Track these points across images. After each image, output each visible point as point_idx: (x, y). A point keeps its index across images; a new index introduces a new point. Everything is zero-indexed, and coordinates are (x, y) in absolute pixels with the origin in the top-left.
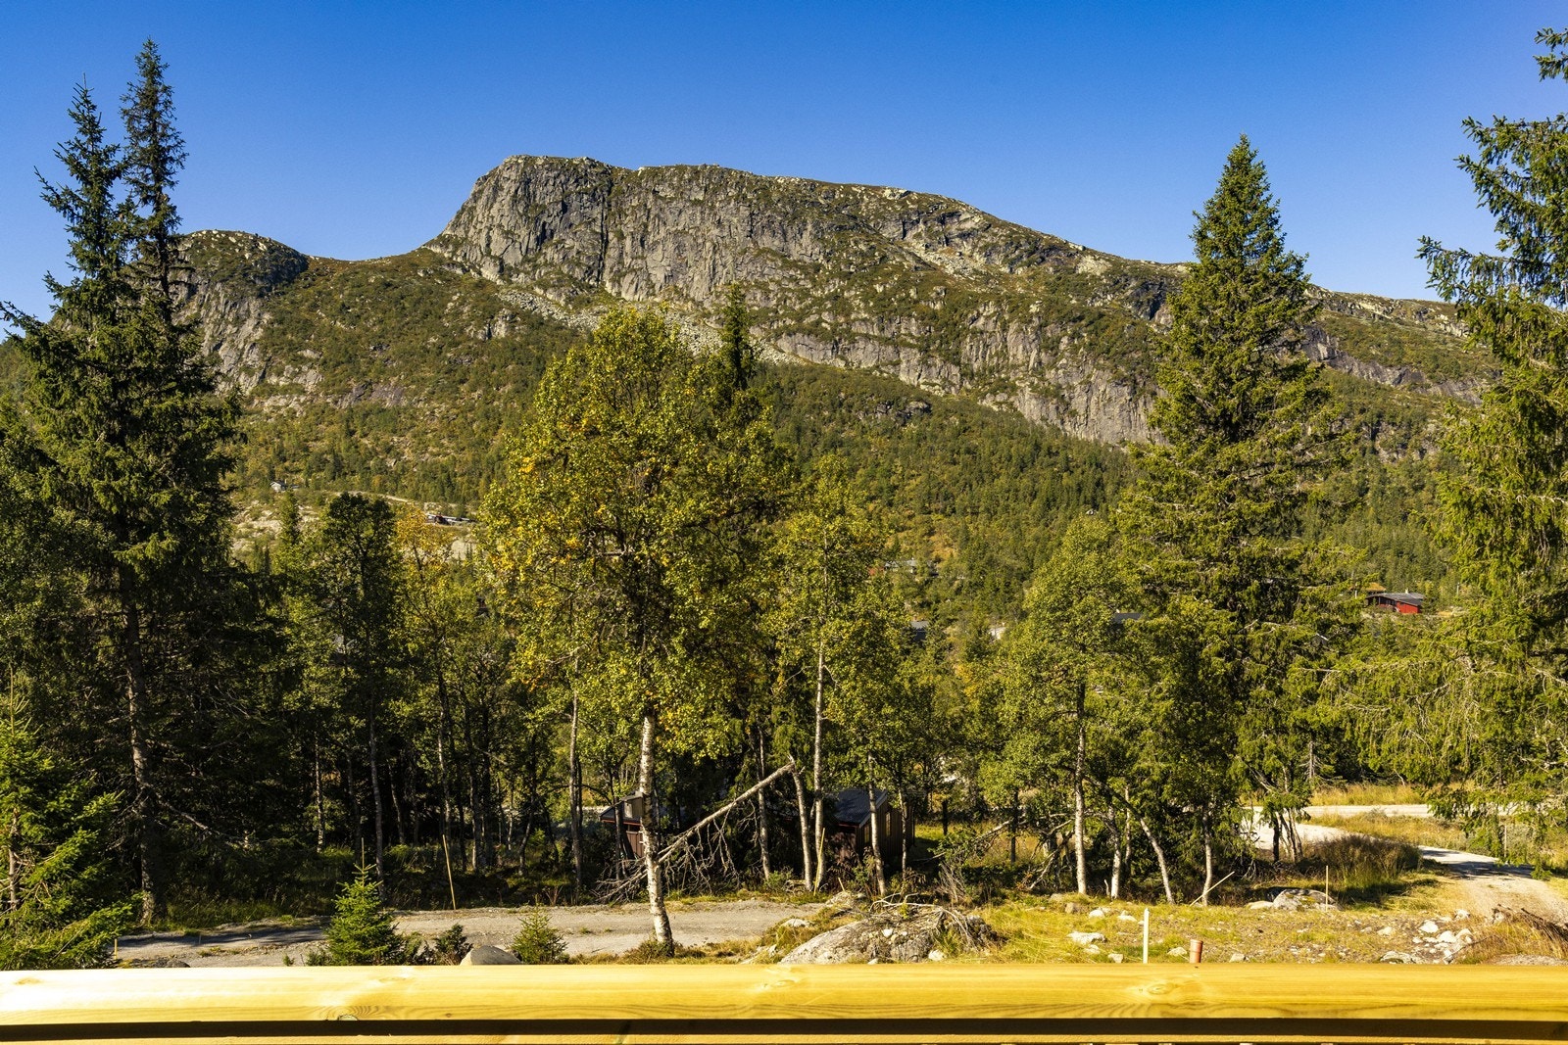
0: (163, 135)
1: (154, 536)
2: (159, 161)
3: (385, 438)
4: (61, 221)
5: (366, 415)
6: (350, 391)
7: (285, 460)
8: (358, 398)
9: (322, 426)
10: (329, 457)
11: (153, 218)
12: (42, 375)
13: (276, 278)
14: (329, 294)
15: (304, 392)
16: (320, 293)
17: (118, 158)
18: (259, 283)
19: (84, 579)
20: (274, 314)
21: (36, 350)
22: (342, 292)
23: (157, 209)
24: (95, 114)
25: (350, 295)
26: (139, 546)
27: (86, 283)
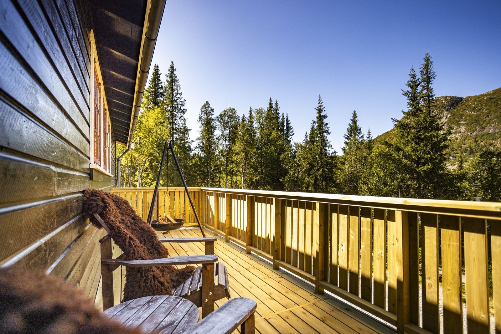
0: (430, 73)
1: (427, 165)
2: (428, 80)
3: (490, 141)
4: (406, 98)
5: (482, 136)
6: (476, 130)
7: (454, 151)
8: (479, 132)
9: (467, 141)
10: (468, 149)
11: (426, 93)
12: (401, 132)
13: (452, 105)
14: (470, 105)
15: (460, 133)
16: (466, 106)
17: (420, 81)
18: (447, 108)
19: (408, 176)
20: (451, 114)
21: (400, 126)
22: (474, 104)
23: (428, 90)
24: (415, 73)
25: (477, 104)
26: (423, 167)
27: (411, 110)
